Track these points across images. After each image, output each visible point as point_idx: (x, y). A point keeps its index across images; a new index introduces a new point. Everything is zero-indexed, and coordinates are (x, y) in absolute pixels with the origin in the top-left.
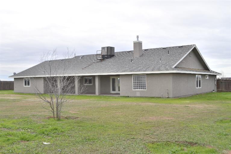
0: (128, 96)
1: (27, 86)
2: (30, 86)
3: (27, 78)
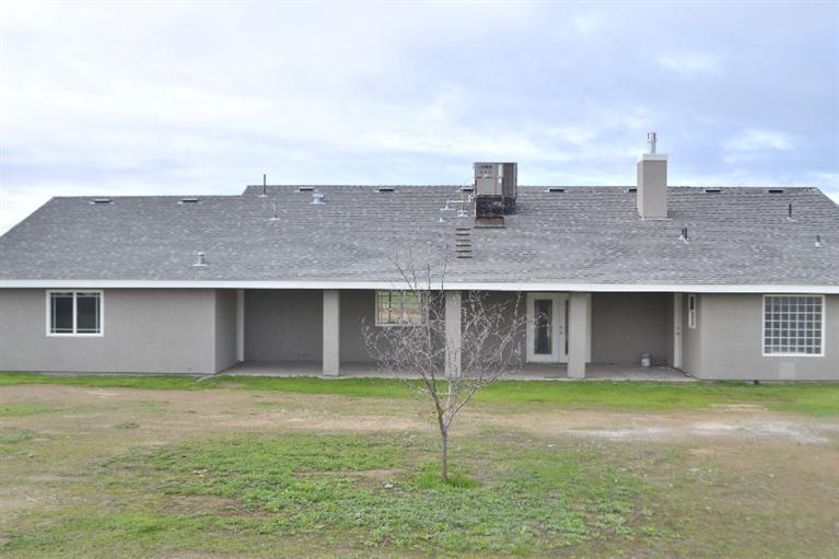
0: (756, 382)
1: (75, 334)
2: (101, 334)
3: (75, 292)
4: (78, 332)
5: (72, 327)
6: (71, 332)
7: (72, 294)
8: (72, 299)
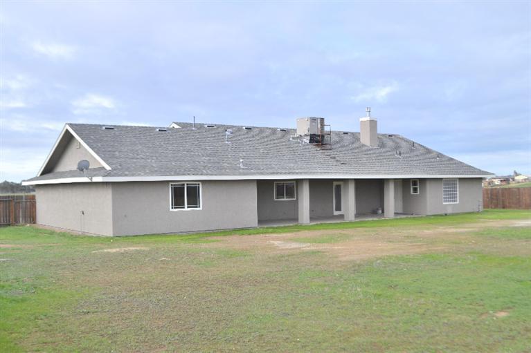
1: (186, 209)
2: (201, 208)
3: (186, 183)
4: (188, 207)
5: (184, 205)
6: (184, 208)
7: (184, 185)
8: (184, 188)
